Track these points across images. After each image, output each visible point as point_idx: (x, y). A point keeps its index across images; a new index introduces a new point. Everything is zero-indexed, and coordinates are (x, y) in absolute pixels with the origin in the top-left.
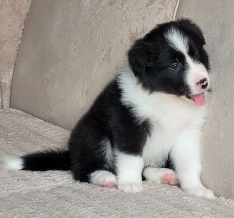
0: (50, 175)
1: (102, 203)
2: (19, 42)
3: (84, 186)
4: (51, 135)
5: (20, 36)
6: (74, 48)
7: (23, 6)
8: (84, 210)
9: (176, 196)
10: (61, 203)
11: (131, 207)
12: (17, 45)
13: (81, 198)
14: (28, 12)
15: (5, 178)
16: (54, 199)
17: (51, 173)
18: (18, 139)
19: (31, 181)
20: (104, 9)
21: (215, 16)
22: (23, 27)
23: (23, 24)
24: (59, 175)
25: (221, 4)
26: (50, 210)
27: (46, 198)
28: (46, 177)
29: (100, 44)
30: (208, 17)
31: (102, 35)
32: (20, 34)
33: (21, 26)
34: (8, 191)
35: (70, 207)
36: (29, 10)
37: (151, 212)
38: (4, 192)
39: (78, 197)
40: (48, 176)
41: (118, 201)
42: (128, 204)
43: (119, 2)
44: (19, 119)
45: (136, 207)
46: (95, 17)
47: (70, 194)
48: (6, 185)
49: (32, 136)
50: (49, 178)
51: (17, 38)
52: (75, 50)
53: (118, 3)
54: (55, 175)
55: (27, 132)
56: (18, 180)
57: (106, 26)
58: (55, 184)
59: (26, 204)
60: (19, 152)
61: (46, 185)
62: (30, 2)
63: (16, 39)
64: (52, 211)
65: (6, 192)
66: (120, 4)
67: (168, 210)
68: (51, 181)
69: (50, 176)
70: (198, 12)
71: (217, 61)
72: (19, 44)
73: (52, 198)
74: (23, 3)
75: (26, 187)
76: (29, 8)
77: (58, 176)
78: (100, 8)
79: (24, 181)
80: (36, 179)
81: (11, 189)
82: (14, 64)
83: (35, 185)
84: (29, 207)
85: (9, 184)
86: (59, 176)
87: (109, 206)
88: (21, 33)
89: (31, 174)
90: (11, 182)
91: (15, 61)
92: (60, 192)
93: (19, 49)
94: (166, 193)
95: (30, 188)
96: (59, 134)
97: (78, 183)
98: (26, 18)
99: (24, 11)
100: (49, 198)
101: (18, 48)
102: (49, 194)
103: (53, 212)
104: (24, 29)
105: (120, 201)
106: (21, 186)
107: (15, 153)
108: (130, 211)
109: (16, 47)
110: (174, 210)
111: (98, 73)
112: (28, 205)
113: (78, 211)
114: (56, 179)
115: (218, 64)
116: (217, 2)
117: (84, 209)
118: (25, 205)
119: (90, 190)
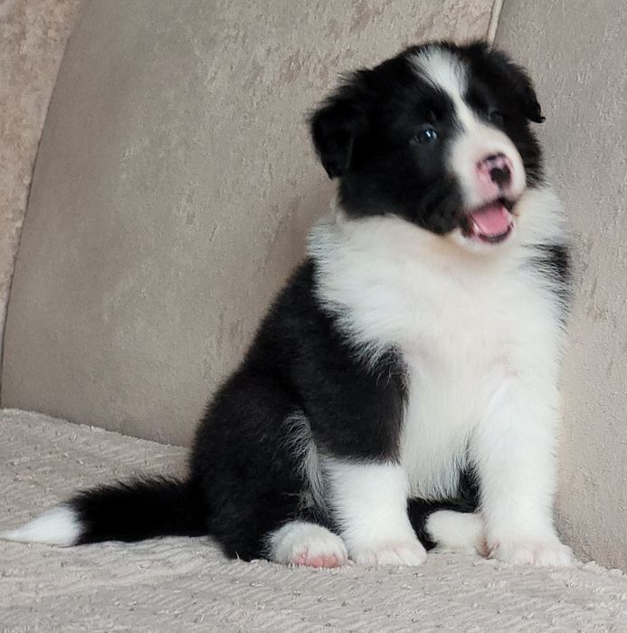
0: (154, 550)
1: (319, 600)
2: (19, 224)
3: (257, 567)
4: (137, 458)
5: (22, 205)
6: (186, 214)
7: (24, 122)
8: (272, 617)
9: (530, 574)
10: (202, 607)
11: (407, 602)
12: (14, 231)
13: (257, 593)
14: (39, 137)
15: (24, 561)
16: (178, 598)
17: (154, 545)
18: (44, 472)
19: (100, 566)
20: (270, 92)
21: (603, 69)
22: (27, 181)
23: (29, 171)
24: (178, 547)
25: (616, 35)
26: (173, 623)
27: (156, 599)
28: (142, 554)
29: (265, 192)
30: (581, 75)
31: (270, 165)
32: (19, 199)
33: (20, 177)
34: (37, 594)
35: (232, 612)
36: (43, 131)
37: (468, 611)
38: (27, 594)
39: (248, 590)
40: (147, 552)
41: (366, 592)
42: (396, 596)
43: (314, 70)
44: (37, 428)
45: (423, 600)
46: (245, 117)
47: (222, 586)
48: (31, 579)
49: (82, 463)
50: (152, 557)
51: (14, 211)
52: (190, 219)
53: (311, 72)
54: (166, 548)
55: (66, 454)
56: (62, 565)
57: (279, 139)
58: (171, 572)
59: (101, 614)
60: (54, 499)
61: (146, 574)
62: (44, 109)
63: (10, 216)
64: (182, 623)
65: (33, 595)
66: (318, 74)
67: (516, 603)
68: (159, 564)
69: (154, 553)
70: (551, 66)
71: (619, 192)
72: (17, 229)
73: (170, 599)
74: (25, 111)
75: (88, 580)
76: (42, 126)
77: (176, 550)
78: (258, 93)
79: (82, 565)
80: (115, 561)
81: (47, 586)
82: (7, 285)
83: (114, 576)
84: (111, 620)
85: (38, 574)
86: (180, 550)
87: (344, 605)
88: (23, 196)
89: (99, 548)
90: (42, 570)
91: (9, 278)
92: (191, 585)
93: (19, 244)
94: (500, 569)
95: (100, 583)
96: (159, 456)
97: (238, 563)
98: (34, 154)
99: (30, 136)
100: (162, 599)
101: (16, 242)
102: (161, 590)
103: (185, 627)
104: (31, 185)
105: (372, 592)
106: (74, 580)
107: (42, 503)
108: (408, 611)
109: (10, 237)
110: (535, 603)
111: (264, 272)
112: (106, 615)
113: (256, 621)
114: (171, 559)
115: (622, 199)
116: (606, 29)
117: (272, 613)
118: (97, 617)
119: (278, 574)
